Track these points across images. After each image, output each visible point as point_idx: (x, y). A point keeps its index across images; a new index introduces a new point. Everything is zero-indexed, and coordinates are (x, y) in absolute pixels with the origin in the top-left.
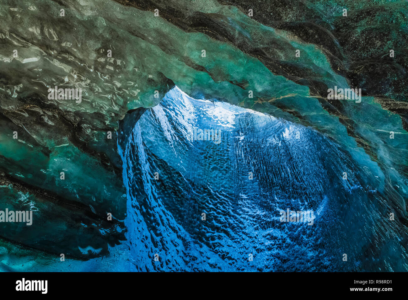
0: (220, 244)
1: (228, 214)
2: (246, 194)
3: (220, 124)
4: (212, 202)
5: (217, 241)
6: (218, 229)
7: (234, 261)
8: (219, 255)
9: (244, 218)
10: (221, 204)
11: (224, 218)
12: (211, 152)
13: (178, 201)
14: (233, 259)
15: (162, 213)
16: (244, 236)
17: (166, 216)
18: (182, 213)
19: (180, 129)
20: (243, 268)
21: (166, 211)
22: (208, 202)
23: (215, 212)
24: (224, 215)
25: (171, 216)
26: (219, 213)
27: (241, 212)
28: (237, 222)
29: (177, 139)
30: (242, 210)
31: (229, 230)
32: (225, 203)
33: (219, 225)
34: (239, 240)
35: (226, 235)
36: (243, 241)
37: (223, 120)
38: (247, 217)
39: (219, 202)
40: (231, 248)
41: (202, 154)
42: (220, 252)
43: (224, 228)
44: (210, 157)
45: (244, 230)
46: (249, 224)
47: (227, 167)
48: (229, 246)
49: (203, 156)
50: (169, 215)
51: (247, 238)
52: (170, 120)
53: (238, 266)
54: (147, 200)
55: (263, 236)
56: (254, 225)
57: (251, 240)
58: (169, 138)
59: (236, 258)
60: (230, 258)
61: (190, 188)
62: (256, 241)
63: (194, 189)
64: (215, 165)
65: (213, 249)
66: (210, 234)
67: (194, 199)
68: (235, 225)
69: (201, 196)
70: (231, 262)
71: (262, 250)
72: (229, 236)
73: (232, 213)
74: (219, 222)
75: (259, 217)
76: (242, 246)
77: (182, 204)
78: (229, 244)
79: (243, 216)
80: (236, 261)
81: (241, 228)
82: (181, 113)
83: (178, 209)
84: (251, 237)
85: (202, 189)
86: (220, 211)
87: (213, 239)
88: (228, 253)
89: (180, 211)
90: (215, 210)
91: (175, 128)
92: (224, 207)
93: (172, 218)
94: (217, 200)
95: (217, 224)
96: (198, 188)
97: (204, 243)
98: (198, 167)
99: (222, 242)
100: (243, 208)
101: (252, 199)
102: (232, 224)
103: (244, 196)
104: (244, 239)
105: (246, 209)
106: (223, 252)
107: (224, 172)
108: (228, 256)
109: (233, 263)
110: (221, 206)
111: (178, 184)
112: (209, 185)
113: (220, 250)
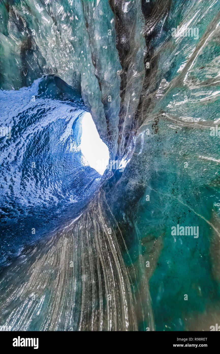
0: (28, 180)
1: (47, 179)
2: (63, 182)
3: (82, 162)
4: (47, 170)
5: (29, 178)
6: (36, 177)
7: (24, 190)
8: (22, 182)
9: (51, 186)
10: (50, 174)
11: (44, 178)
12: (68, 162)
13: (35, 152)
14: (25, 189)
15: (22, 143)
16: (42, 189)
17: (23, 146)
18: (30, 156)
19: (68, 145)
20: (24, 195)
21: (25, 146)
22: (46, 168)
23: (43, 173)
24: (45, 177)
25: (24, 150)
26: (44, 175)
27: (53, 184)
28: (47, 184)
29: (63, 145)
30: (54, 184)
31: (40, 182)
32: (51, 175)
33: (38, 177)
34: (38, 188)
35: (35, 182)
36: (39, 190)
37: (84, 162)
38: (53, 187)
39: (49, 173)
40: (31, 186)
41: (65, 158)
42: (24, 182)
43: (39, 180)
44: (66, 162)
45: (45, 188)
46: (50, 189)
47: (67, 170)
48: (31, 185)
49: (64, 159)
50: (24, 148)
51: (42, 191)
52: (68, 139)
53: (22, 192)
54: (23, 130)
55: (49, 196)
56: (52, 191)
57: (43, 193)
58: (61, 139)
59: (26, 190)
60: (24, 188)
61: (46, 157)
62: (44, 194)
63: (47, 159)
64: (65, 166)
65: (23, 178)
66: (30, 174)
67: (42, 161)
68: (44, 184)
69: (47, 164)
70: (22, 188)
71: (41, 199)
72: (36, 183)
73: (49, 180)
74: (40, 176)
75: (57, 191)
76: (36, 190)
77: (36, 155)
78: (32, 185)
79: (52, 185)
80: (25, 191)
81: (45, 187)
82: (74, 145)
83: (31, 153)
84: (44, 192)
85: (50, 163)
86: (46, 175)
87: (29, 176)
88: (26, 185)
89: (31, 155)
90: (44, 172)
91: (66, 142)
92: (49, 176)
93: (24, 151)
94: (50, 171)
95: (38, 176)
96: (49, 161)
97: (22, 173)
98: (58, 158)
99: (30, 181)
100: (55, 184)
101: (62, 185)
102: (44, 182)
103: (61, 182)
104: (40, 190)
105: (56, 185)
106: (25, 183)
107: (65, 170)
108: (25, 186)
109: (23, 190)
110: (48, 175)
111: (43, 150)
112: (54, 166)
113: (25, 181)
